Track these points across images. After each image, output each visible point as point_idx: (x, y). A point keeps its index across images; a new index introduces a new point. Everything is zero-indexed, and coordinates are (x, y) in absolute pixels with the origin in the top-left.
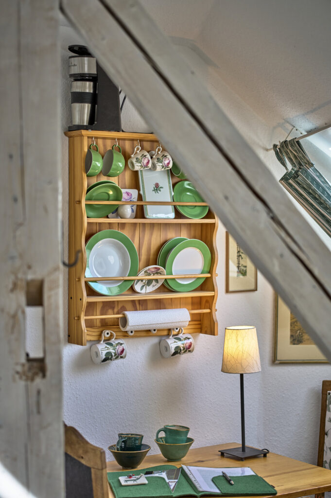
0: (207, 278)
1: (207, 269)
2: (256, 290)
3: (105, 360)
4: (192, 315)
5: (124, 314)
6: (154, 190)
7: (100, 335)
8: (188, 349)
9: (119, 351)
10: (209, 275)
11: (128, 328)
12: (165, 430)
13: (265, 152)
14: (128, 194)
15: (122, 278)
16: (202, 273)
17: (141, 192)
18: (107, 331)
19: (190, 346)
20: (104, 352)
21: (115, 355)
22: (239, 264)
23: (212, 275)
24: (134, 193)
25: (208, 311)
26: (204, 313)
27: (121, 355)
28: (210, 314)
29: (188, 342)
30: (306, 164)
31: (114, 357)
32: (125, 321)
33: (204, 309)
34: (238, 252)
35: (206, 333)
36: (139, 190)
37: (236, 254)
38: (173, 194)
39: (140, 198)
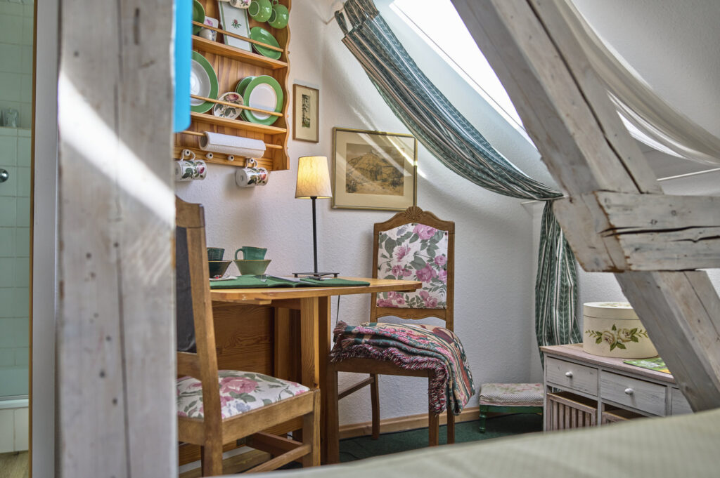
0: (279, 117)
1: (279, 109)
2: (317, 142)
3: (185, 177)
4: (267, 147)
5: (205, 134)
6: (233, 25)
7: (180, 154)
8: (263, 181)
9: (200, 170)
10: (281, 115)
11: (209, 148)
12: (244, 250)
13: (325, 25)
14: (209, 22)
15: (203, 98)
16: (276, 111)
17: (222, 23)
18: (187, 150)
19: (264, 177)
20: (185, 168)
21: (196, 172)
22: (304, 115)
23: (284, 114)
24: (215, 23)
25: (280, 147)
26: (276, 149)
27: (200, 174)
28: (282, 150)
29: (263, 174)
30: (371, 14)
31: (194, 175)
32: (205, 140)
33: (277, 144)
34: (303, 105)
35: (278, 169)
36: (219, 21)
37: (301, 107)
38: (250, 33)
39: (220, 27)
